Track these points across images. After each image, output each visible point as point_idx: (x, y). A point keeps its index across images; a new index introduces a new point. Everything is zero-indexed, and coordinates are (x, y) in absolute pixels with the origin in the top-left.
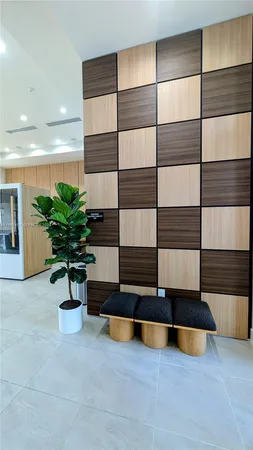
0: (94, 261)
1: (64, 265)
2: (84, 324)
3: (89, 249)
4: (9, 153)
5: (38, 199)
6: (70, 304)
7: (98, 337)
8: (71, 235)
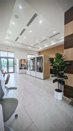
0: (67, 78)
1: (57, 78)
2: (63, 98)
3: (65, 74)
4: (40, 48)
5: (50, 59)
6: (58, 90)
7: (69, 105)
8: (60, 69)
